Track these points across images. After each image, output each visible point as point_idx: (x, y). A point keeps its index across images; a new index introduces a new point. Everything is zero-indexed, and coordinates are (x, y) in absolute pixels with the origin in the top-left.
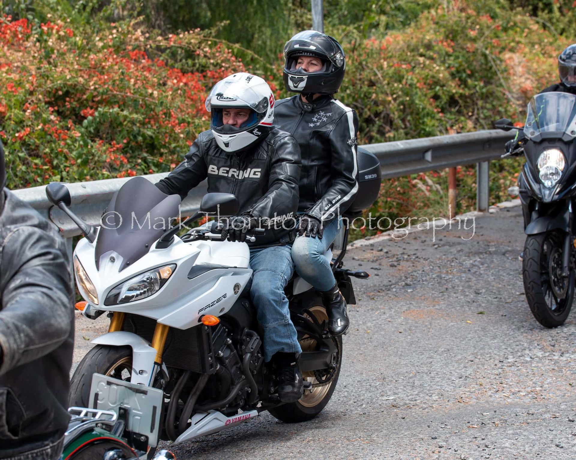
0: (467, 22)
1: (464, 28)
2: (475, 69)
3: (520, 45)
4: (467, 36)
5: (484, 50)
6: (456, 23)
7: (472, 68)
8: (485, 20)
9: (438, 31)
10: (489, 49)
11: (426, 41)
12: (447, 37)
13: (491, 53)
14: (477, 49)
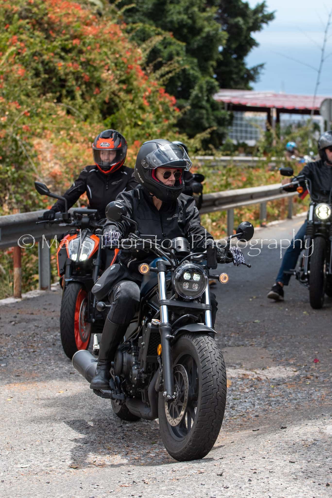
2: (5, 154)
3: (46, 131)
5: (14, 135)
7: (3, 154)
8: (13, 107)
10: (19, 135)
13: (21, 138)
14: (8, 135)
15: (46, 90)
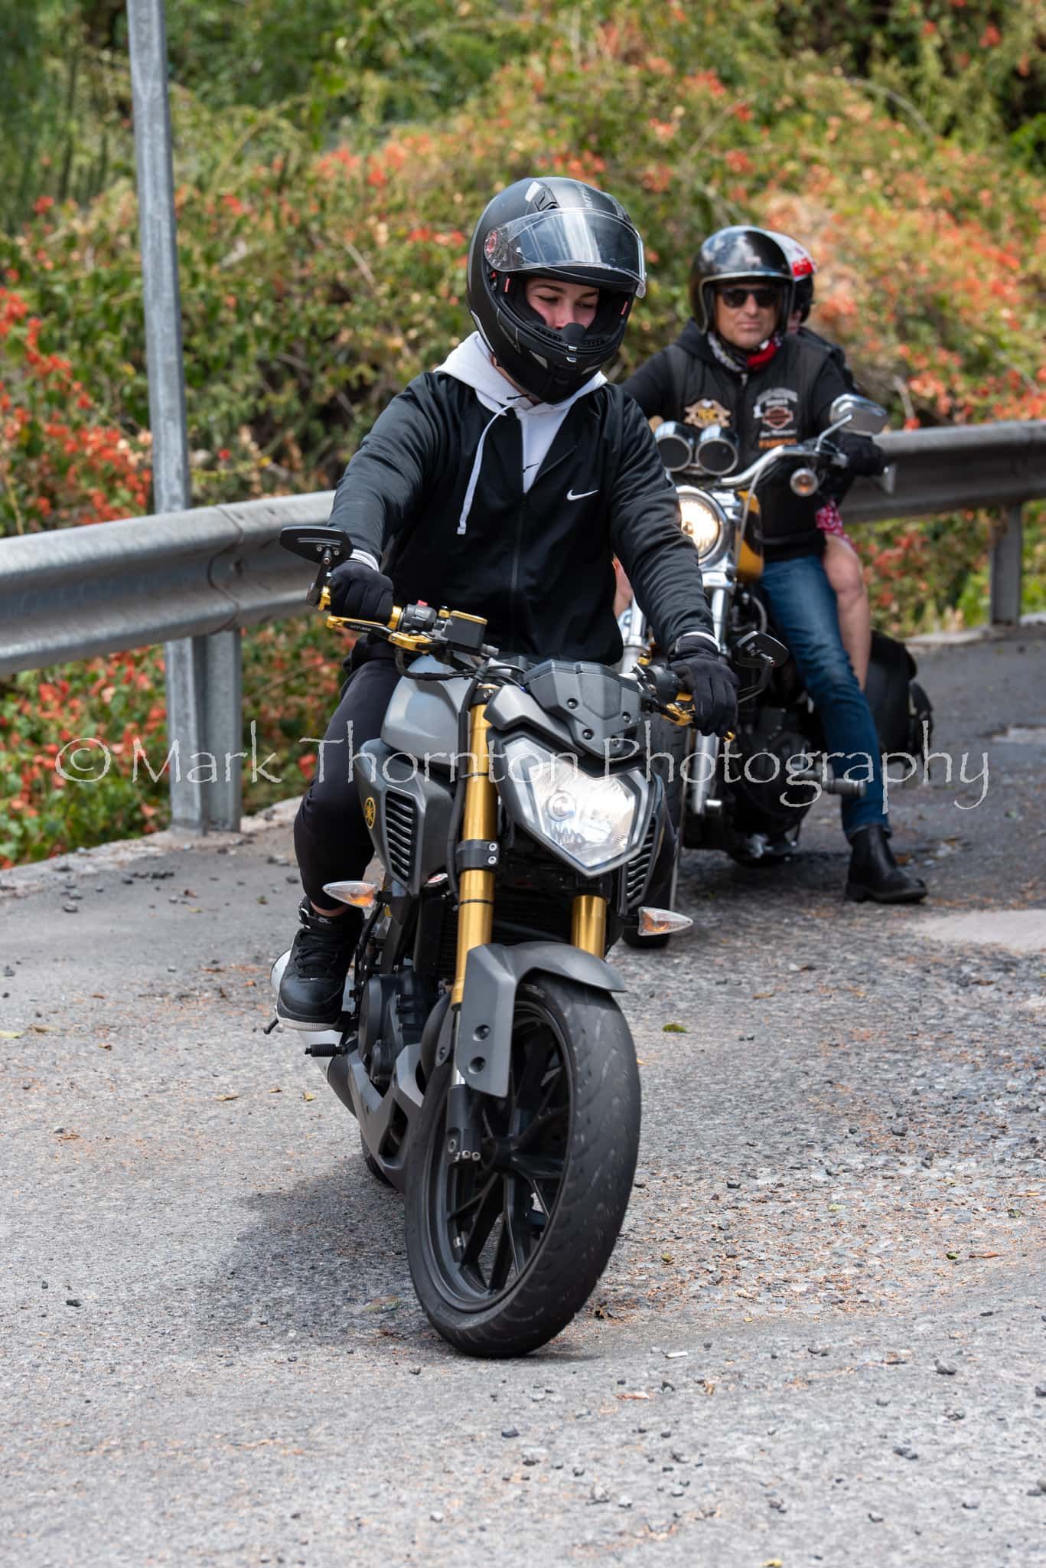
0: (645, 96)
1: (635, 114)
2: (671, 246)
3: (816, 168)
4: (644, 139)
5: (699, 185)
6: (609, 96)
7: (663, 243)
8: (701, 87)
9: (554, 126)
10: (716, 182)
11: (512, 158)
12: (581, 143)
13: (723, 194)
14: (678, 183)
15: (825, 31)
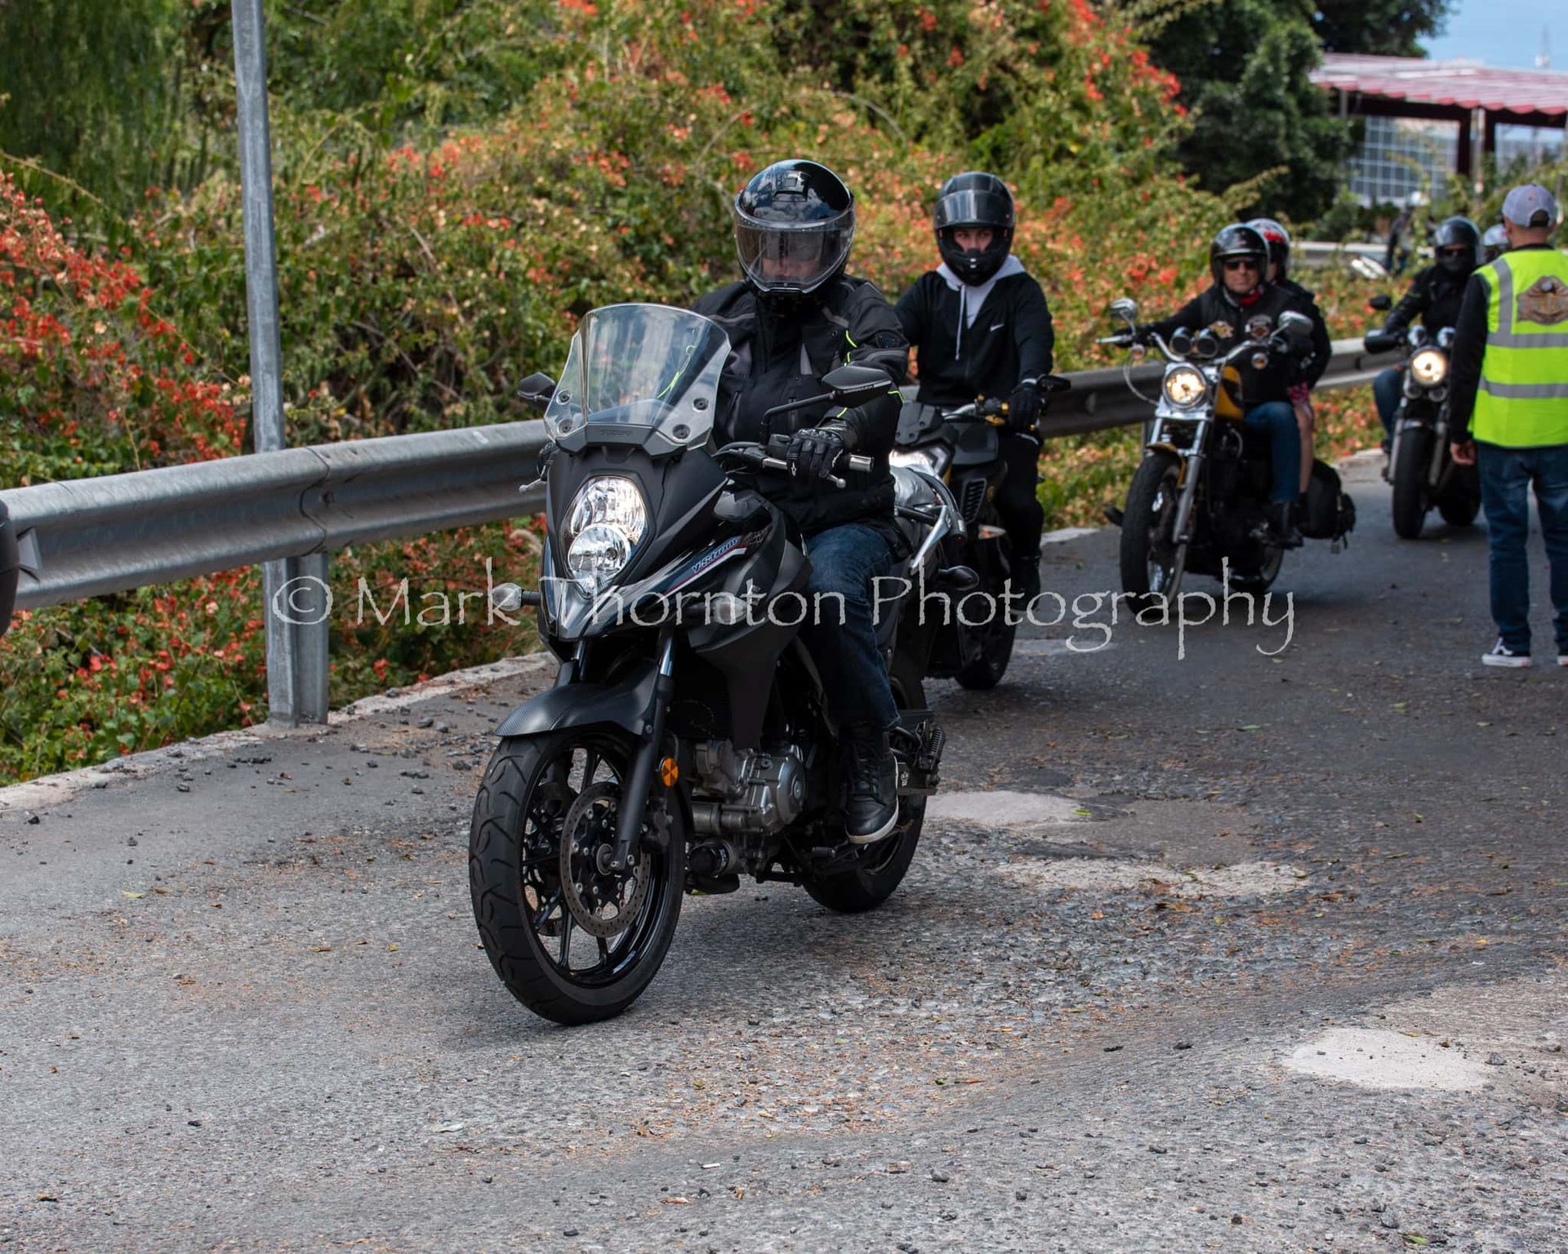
0: (664, 104)
1: (656, 119)
2: (685, 232)
4: (664, 141)
5: (709, 179)
6: (633, 105)
7: (678, 229)
8: (711, 98)
9: (587, 129)
10: (723, 178)
11: (552, 155)
12: (610, 143)
13: (730, 188)
14: (692, 178)
15: (816, 50)
